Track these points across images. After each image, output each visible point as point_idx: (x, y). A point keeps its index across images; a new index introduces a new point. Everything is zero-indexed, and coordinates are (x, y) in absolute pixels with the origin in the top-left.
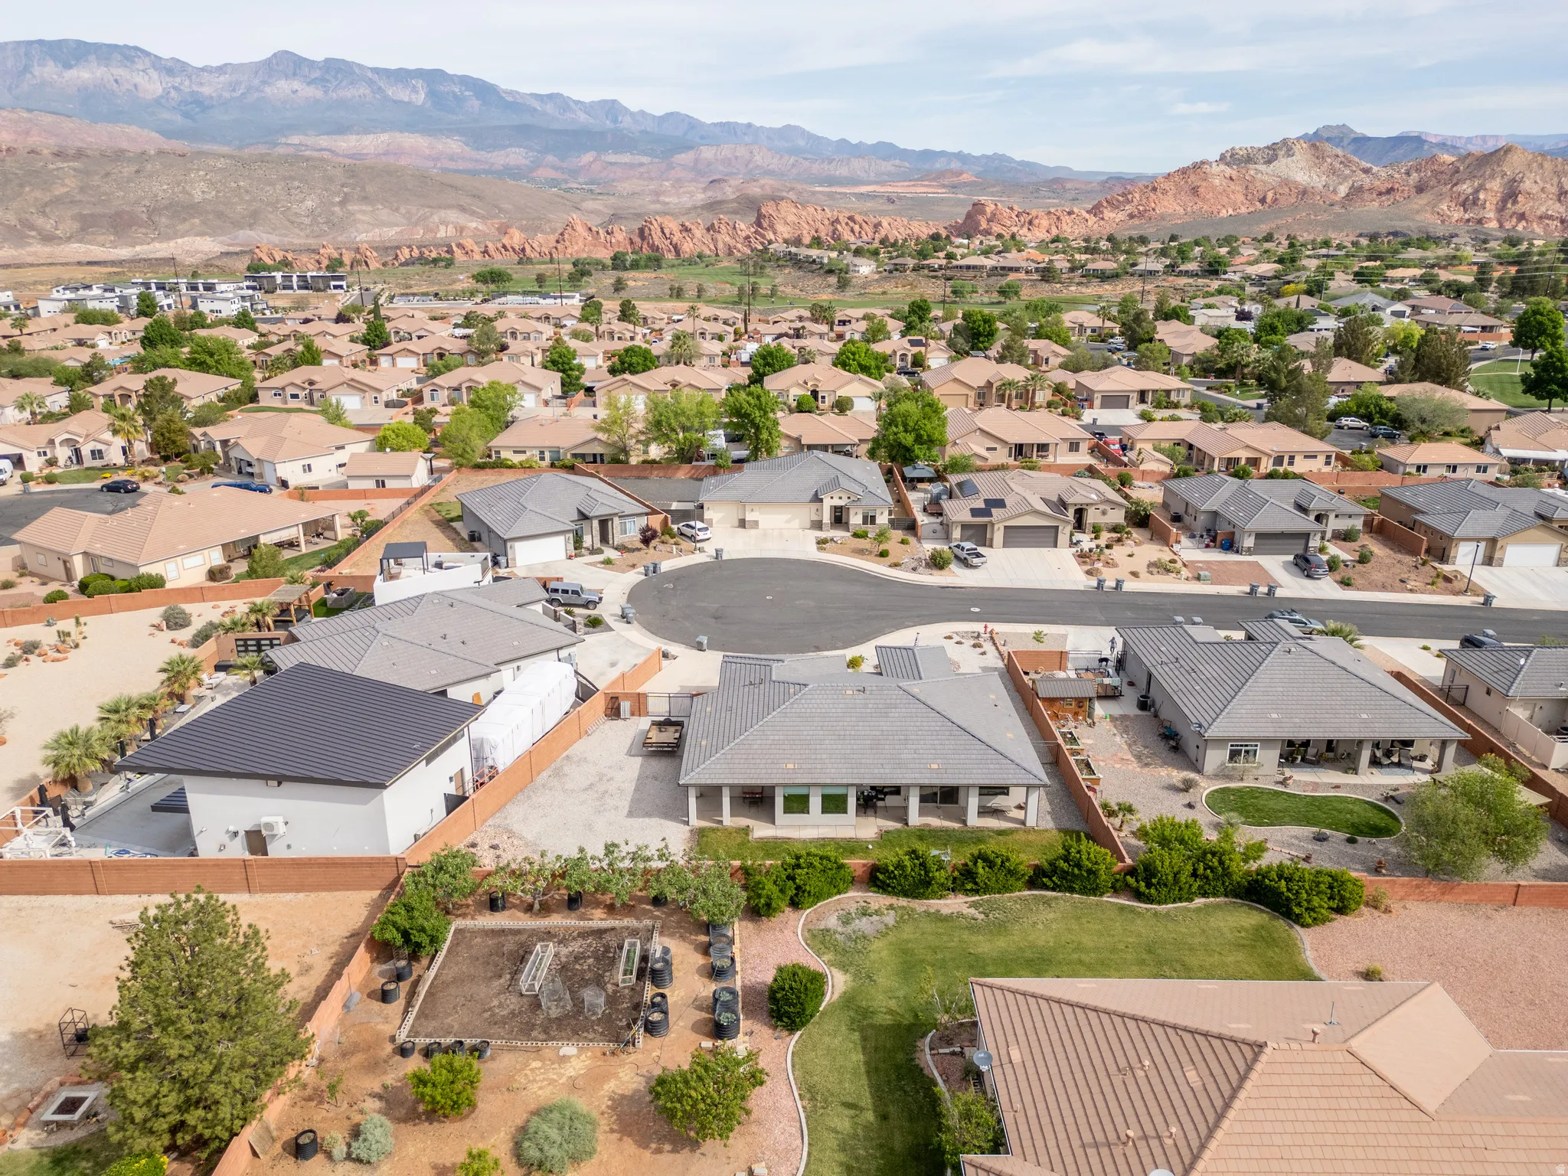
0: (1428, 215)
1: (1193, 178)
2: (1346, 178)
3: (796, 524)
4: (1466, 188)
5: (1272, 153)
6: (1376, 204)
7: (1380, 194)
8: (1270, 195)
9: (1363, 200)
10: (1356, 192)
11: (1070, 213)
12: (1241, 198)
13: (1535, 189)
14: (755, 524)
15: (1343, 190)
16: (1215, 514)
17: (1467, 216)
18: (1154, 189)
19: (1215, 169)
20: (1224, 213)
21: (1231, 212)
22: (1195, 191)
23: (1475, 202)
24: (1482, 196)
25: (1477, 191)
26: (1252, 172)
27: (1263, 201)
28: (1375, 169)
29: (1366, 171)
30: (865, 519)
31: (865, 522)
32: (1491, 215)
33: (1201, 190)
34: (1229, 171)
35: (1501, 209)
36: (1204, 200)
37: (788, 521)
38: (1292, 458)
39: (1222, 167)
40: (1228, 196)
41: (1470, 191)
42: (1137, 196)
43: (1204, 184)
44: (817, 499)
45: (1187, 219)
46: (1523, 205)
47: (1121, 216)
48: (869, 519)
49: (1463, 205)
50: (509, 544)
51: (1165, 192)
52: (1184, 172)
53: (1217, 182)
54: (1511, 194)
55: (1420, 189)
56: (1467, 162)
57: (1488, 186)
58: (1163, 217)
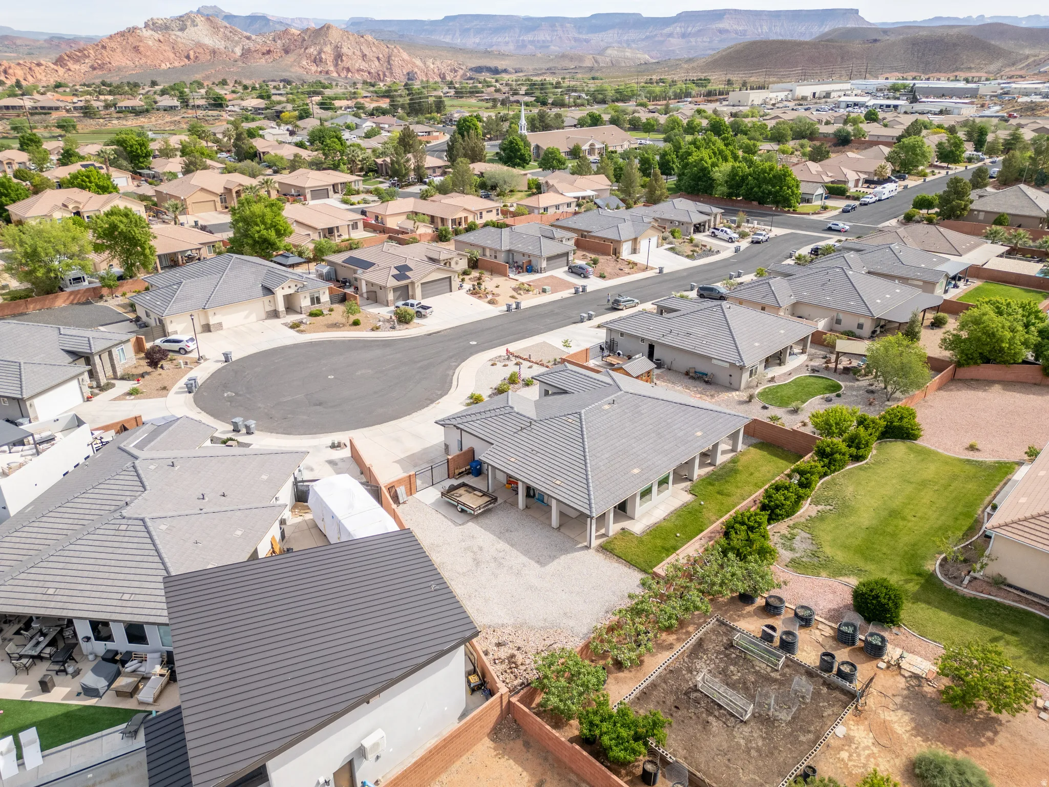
0: (297, 68)
1: (131, 40)
2: (237, 43)
3: (253, 317)
4: (312, 50)
5: (183, 22)
6: (263, 60)
7: (263, 54)
8: (192, 53)
9: (254, 58)
10: (246, 53)
11: (39, 65)
12: (172, 55)
13: (350, 53)
14: (220, 326)
15: (238, 51)
16: (509, 251)
17: (319, 70)
18: (104, 47)
19: (147, 33)
20: (163, 66)
21: (168, 65)
22: (136, 49)
23: (321, 61)
24: (323, 56)
25: (319, 53)
26: (174, 37)
27: (188, 57)
28: (254, 37)
29: (249, 38)
30: (312, 300)
31: (313, 303)
32: (332, 68)
33: (141, 49)
34: (157, 36)
35: (336, 65)
36: (145, 56)
37: (247, 317)
38: (481, 213)
39: (150, 32)
40: (162, 53)
41: (315, 53)
42: (91, 51)
43: (141, 44)
44: (268, 291)
45: (138, 71)
46: (347, 63)
47: (84, 68)
48: (316, 300)
49: (315, 62)
50: (28, 403)
51: (113, 50)
52: (122, 34)
53: (150, 43)
54: (339, 57)
55: (287, 52)
56: (308, 33)
57: (325, 50)
58: (119, 69)
